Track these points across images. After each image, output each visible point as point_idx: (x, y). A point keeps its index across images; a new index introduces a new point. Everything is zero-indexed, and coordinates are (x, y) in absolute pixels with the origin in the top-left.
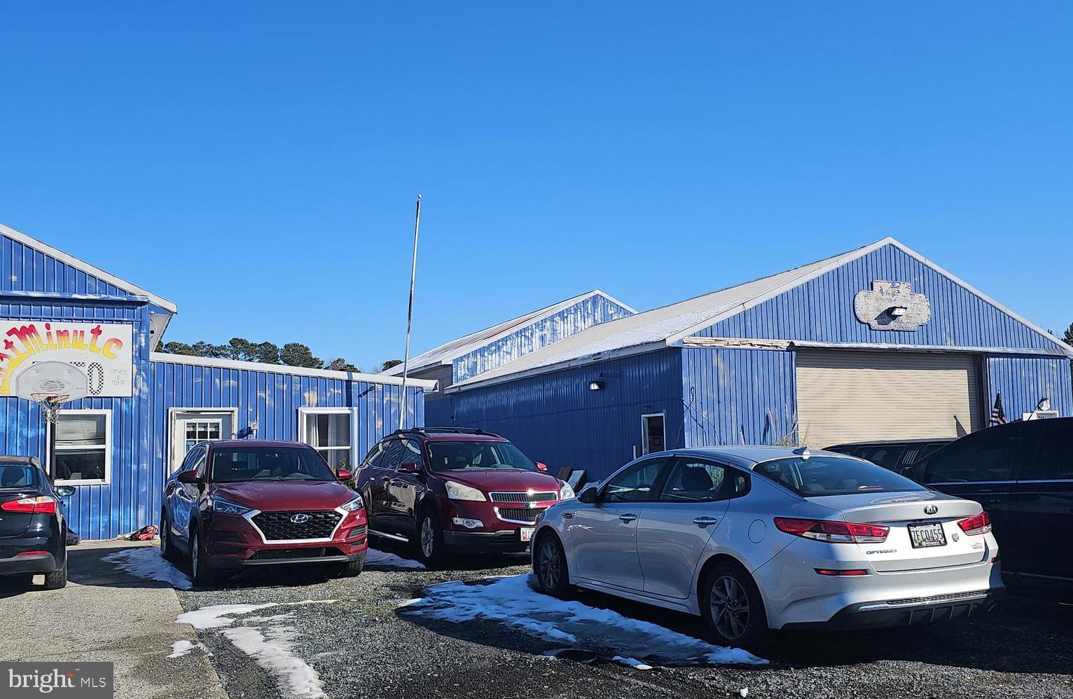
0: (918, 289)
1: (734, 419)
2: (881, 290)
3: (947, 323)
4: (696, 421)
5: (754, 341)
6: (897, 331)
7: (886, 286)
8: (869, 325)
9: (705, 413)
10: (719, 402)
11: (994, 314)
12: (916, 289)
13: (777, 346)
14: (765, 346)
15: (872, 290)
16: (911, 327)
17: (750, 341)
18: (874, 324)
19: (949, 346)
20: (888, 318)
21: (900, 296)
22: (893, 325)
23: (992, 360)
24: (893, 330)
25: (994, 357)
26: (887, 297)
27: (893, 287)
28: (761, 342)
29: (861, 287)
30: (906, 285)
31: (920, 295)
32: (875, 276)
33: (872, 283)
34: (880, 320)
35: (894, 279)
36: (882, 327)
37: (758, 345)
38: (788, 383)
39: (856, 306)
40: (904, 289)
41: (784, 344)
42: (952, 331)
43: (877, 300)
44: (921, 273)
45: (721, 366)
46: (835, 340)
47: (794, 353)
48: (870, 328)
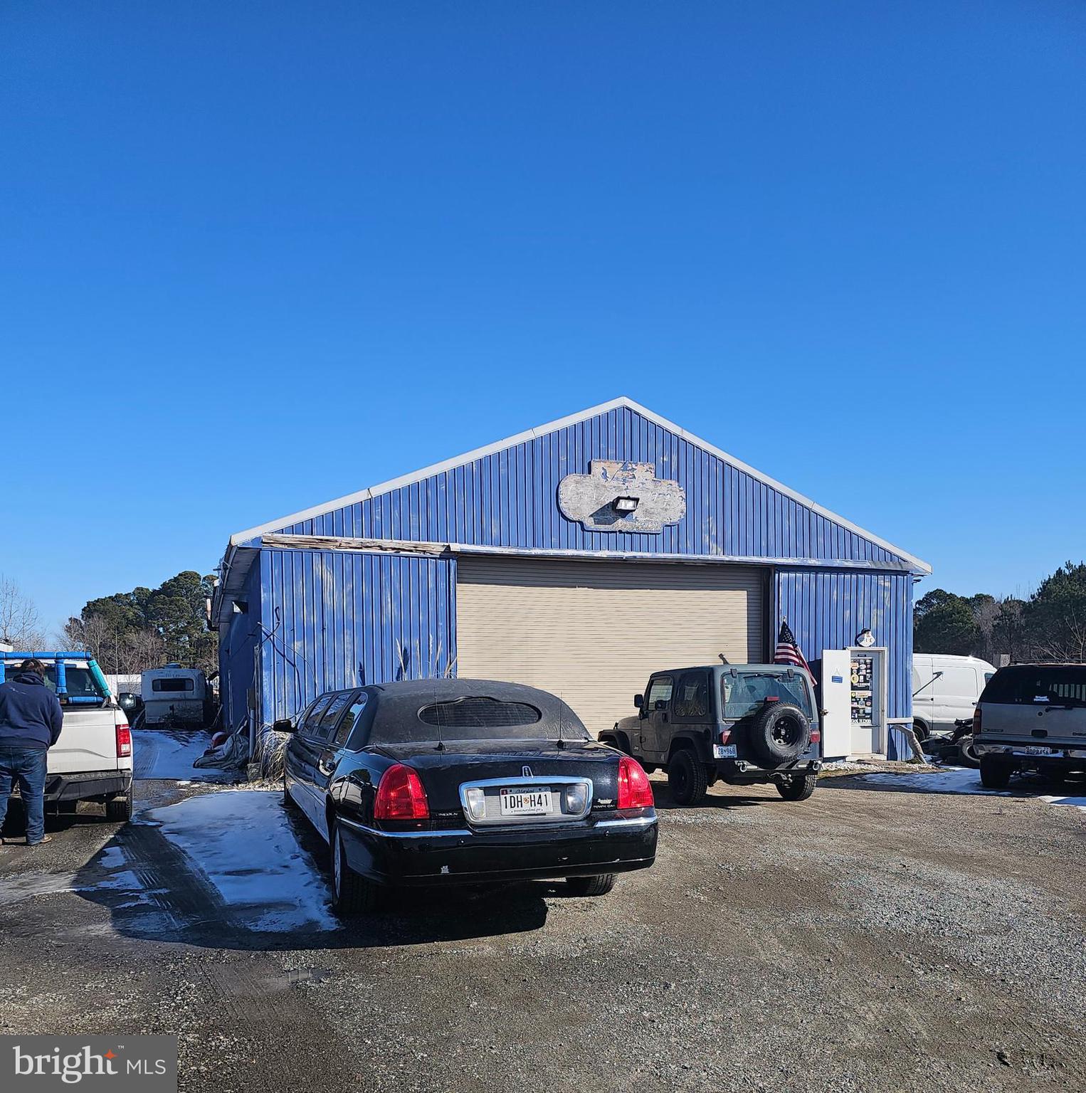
0: (667, 474)
1: (349, 654)
2: (605, 475)
3: (713, 525)
4: (284, 656)
5: (386, 542)
6: (628, 533)
7: (614, 468)
8: (581, 523)
9: (298, 645)
10: (323, 629)
11: (793, 512)
12: (663, 473)
13: (424, 552)
14: (404, 550)
15: (590, 473)
16: (654, 527)
17: (379, 542)
18: (589, 523)
19: (716, 555)
20: (613, 515)
21: (635, 483)
22: (620, 524)
23: (783, 575)
24: (620, 532)
25: (788, 572)
26: (615, 483)
27: (625, 468)
28: (396, 543)
29: (571, 468)
30: (646, 467)
31: (670, 482)
32: (595, 453)
33: (589, 464)
34: (601, 518)
35: (627, 456)
36: (602, 527)
37: (393, 549)
38: (442, 604)
39: (561, 496)
40: (643, 473)
41: (437, 547)
42: (720, 535)
43: (596, 487)
44: (674, 450)
45: (328, 577)
46: (522, 543)
47: (453, 563)
48: (583, 529)
